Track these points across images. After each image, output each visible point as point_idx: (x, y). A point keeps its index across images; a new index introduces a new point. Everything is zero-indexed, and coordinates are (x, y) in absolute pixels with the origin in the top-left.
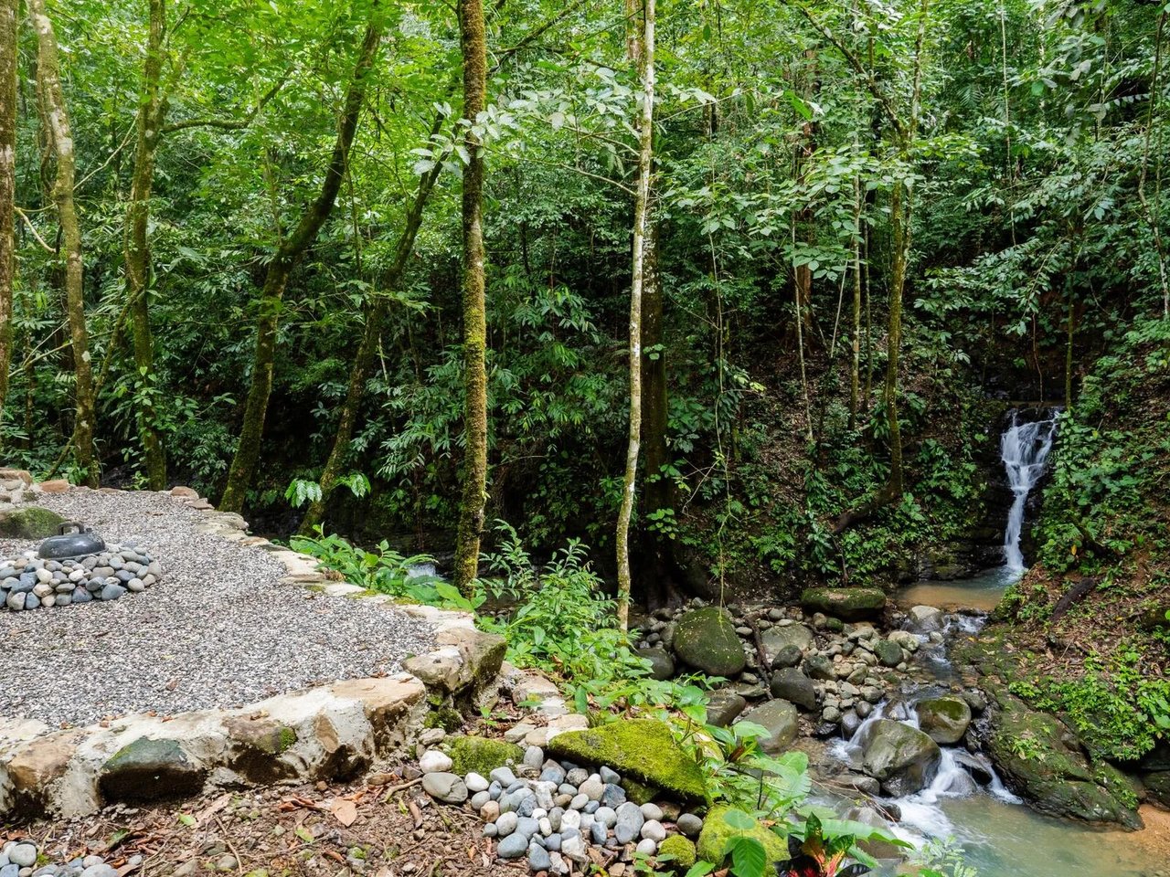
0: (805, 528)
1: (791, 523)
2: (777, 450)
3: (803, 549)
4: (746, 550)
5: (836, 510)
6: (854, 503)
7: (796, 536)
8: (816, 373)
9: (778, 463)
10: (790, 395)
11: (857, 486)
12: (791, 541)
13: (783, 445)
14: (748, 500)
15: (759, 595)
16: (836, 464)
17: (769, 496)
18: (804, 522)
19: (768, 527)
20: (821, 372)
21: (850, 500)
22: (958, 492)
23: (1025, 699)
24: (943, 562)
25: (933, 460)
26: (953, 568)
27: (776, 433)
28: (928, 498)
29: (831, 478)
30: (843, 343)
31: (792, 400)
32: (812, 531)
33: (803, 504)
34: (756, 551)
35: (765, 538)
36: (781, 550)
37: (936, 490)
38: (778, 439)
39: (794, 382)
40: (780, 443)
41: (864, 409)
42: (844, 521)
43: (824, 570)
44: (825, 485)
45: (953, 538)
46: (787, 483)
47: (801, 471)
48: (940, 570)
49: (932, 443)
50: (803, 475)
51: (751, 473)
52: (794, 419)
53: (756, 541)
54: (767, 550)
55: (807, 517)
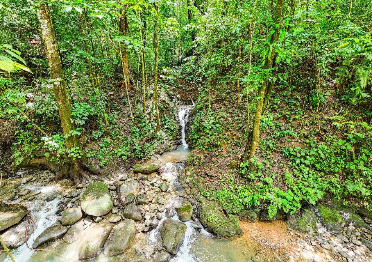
0: (132, 144)
1: (128, 143)
2: (122, 120)
3: (132, 151)
4: (113, 154)
5: (142, 137)
6: (147, 135)
7: (130, 147)
8: (132, 96)
9: (122, 124)
10: (125, 103)
11: (147, 130)
12: (128, 149)
13: (123, 118)
14: (112, 137)
15: (119, 169)
16: (141, 123)
17: (119, 135)
18: (132, 143)
19: (120, 145)
20: (134, 96)
21: (146, 134)
22: (172, 128)
23: (206, 197)
24: (170, 147)
25: (166, 120)
26: (172, 148)
27: (121, 114)
28: (165, 130)
29: (139, 128)
30: (139, 88)
31: (125, 105)
32: (135, 145)
33: (131, 136)
34: (116, 154)
35: (119, 150)
36: (125, 153)
37: (167, 128)
38: (122, 116)
39: (126, 99)
40: (122, 118)
41: (147, 107)
42: (144, 140)
43: (139, 157)
44: (138, 130)
45: (172, 140)
46: (125, 130)
47: (130, 126)
48: (170, 149)
49: (165, 116)
50: (130, 127)
51: (113, 128)
52: (126, 110)
53: (116, 151)
54: (120, 154)
55: (133, 141)
